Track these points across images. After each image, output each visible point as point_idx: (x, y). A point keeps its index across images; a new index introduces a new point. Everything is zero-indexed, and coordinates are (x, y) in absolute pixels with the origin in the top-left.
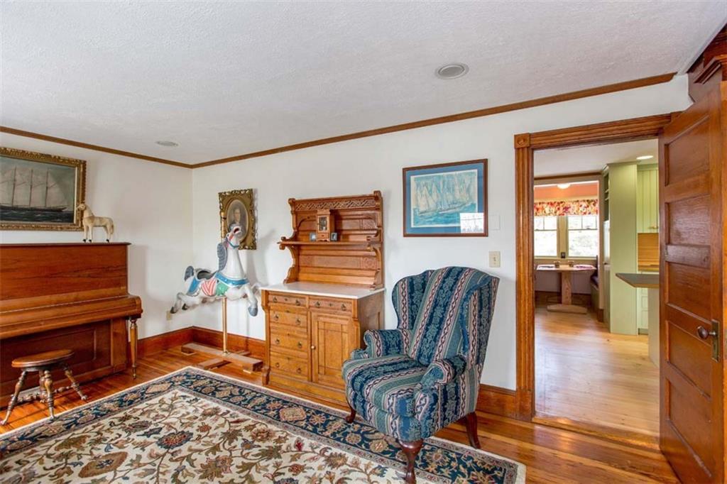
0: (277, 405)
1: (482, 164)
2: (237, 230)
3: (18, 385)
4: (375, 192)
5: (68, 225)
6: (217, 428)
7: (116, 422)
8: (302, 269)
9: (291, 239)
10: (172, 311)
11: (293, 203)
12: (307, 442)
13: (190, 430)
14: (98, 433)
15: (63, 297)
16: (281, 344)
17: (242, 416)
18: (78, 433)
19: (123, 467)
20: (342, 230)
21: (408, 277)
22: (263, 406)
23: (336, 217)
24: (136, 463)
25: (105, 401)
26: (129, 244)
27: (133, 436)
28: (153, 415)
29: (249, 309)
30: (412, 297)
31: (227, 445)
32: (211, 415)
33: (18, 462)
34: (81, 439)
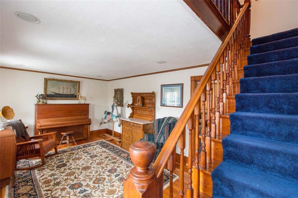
0: (121, 152)
1: (182, 85)
2: (116, 101)
3: (62, 139)
4: (153, 92)
5: (75, 98)
6: (104, 155)
7: (82, 151)
8: (135, 114)
9: (131, 105)
10: (101, 124)
11: (132, 93)
12: (124, 162)
13: (98, 155)
14: (78, 152)
15: (73, 118)
16: (125, 136)
17: (111, 154)
18: (74, 152)
19: (81, 160)
20: (145, 103)
21: (158, 119)
22: (118, 152)
23: (143, 99)
24: (84, 159)
25: (81, 146)
26: (89, 104)
27: (85, 154)
28: (90, 150)
29: (118, 125)
30: (159, 125)
31: (105, 159)
32: (104, 152)
33: (61, 156)
34: (74, 153)
